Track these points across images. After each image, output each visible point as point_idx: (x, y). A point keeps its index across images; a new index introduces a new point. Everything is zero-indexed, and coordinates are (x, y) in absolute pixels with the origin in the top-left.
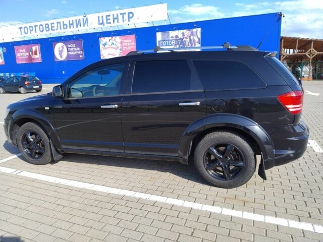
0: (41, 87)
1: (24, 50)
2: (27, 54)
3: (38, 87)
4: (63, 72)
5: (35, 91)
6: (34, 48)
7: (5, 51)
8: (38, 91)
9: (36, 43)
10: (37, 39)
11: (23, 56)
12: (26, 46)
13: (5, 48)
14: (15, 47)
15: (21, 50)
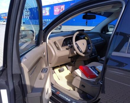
0: (61, 27)
1: (58, 8)
2: (59, 10)
3: (60, 27)
4: (74, 20)
5: (58, 29)
6: (62, 7)
7: (50, 9)
8: (60, 29)
9: (63, 4)
10: (64, 2)
11: (57, 11)
12: (59, 6)
13: (50, 7)
14: (54, 7)
15: (56, 8)
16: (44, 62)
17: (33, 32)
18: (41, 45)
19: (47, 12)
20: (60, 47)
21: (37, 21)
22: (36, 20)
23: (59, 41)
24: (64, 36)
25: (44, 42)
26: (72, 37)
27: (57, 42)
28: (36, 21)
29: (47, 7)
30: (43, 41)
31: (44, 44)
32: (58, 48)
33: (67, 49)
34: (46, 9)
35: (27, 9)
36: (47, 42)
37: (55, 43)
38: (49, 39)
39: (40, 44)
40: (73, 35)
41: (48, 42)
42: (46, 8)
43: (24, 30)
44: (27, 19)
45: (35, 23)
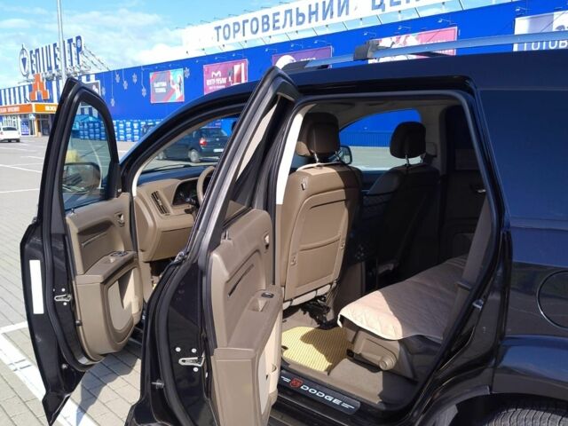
1: (219, 73)
2: (224, 80)
3: (222, 150)
6: (237, 68)
7: (187, 75)
9: (241, 58)
10: (244, 50)
11: (216, 85)
12: (223, 65)
13: (187, 70)
14: (204, 66)
15: (213, 73)
16: (118, 237)
17: (97, 167)
18: (115, 199)
19: (176, 87)
20: (168, 205)
21: (132, 127)
22: (128, 120)
23: (165, 190)
24: (181, 178)
25: (124, 191)
26: (196, 182)
27: (161, 194)
28: (128, 124)
29: (173, 68)
30: (120, 190)
31: (125, 196)
32: (163, 210)
33: (187, 211)
34: (172, 78)
35: (88, 76)
36: (134, 194)
37: (155, 196)
38: (138, 185)
39: (113, 197)
40: (198, 175)
41: (137, 192)
42: (172, 72)
43: (74, 161)
44: (91, 119)
45: (125, 133)
